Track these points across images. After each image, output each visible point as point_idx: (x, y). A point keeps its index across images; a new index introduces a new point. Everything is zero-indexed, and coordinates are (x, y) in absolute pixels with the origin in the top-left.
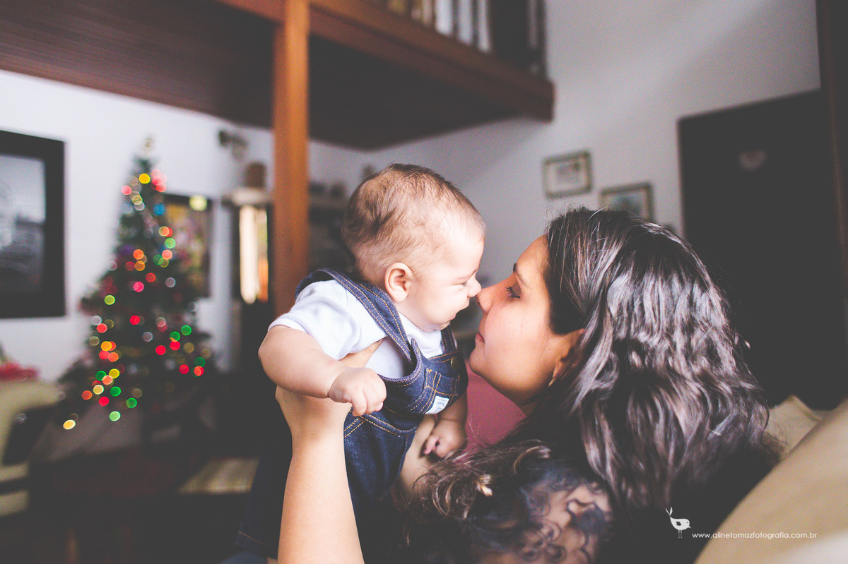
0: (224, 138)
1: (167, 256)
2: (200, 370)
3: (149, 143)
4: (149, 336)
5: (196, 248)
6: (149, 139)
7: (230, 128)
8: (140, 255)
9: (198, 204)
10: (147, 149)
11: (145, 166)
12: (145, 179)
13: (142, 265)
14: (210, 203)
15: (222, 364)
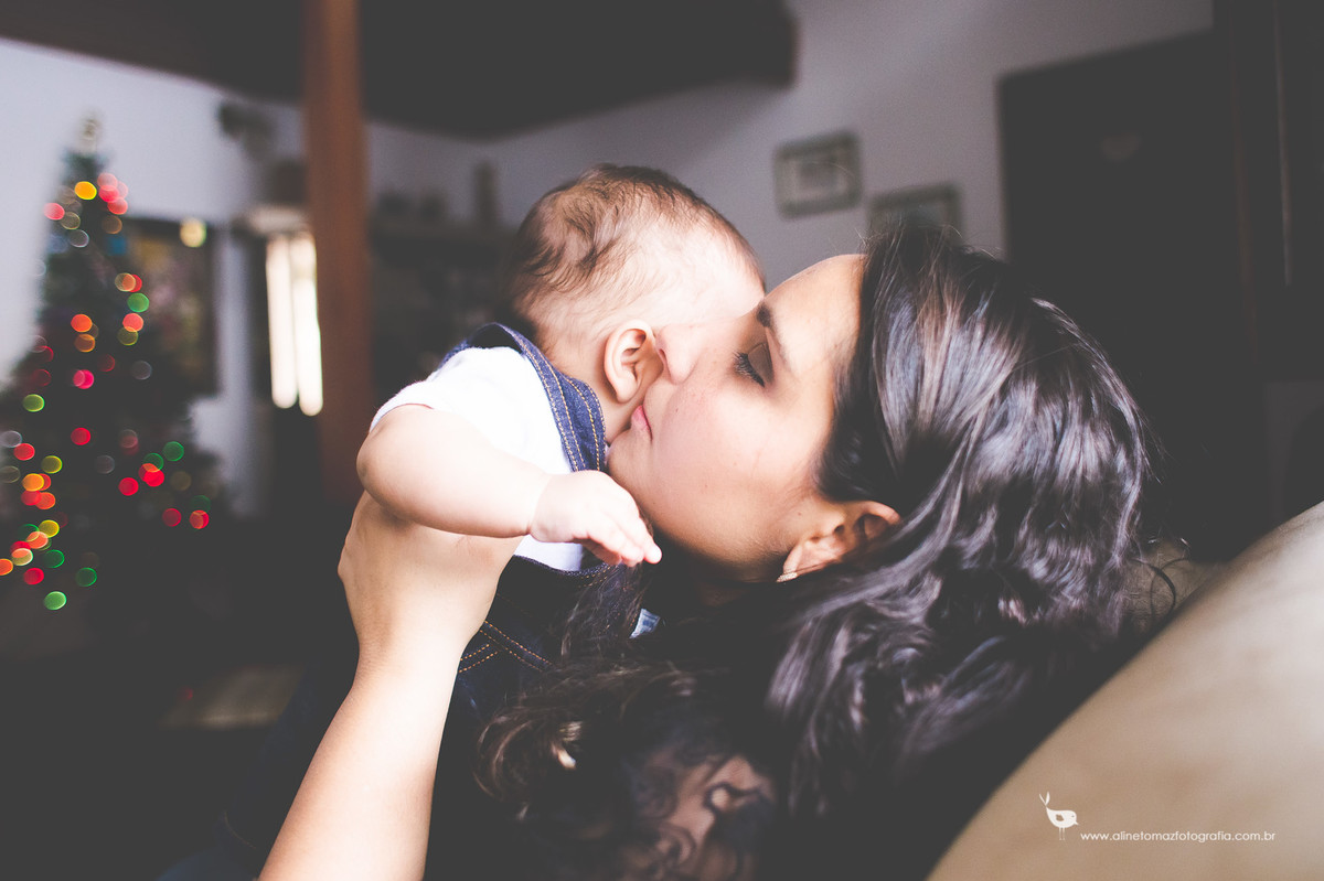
0: (230, 121)
1: (134, 326)
2: (202, 519)
3: (90, 128)
4: (109, 465)
5: (189, 309)
6: (91, 121)
7: (240, 101)
8: (84, 324)
9: (194, 235)
10: (89, 138)
11: (86, 167)
12: (87, 191)
13: (91, 342)
14: (212, 232)
15: (242, 505)
